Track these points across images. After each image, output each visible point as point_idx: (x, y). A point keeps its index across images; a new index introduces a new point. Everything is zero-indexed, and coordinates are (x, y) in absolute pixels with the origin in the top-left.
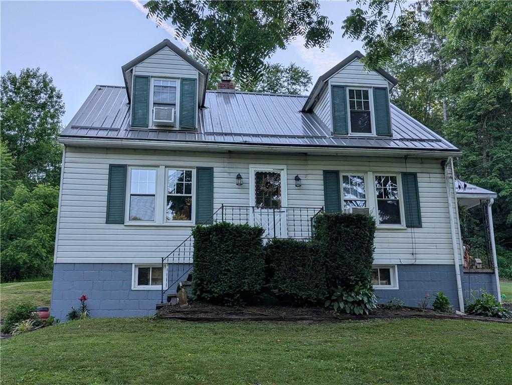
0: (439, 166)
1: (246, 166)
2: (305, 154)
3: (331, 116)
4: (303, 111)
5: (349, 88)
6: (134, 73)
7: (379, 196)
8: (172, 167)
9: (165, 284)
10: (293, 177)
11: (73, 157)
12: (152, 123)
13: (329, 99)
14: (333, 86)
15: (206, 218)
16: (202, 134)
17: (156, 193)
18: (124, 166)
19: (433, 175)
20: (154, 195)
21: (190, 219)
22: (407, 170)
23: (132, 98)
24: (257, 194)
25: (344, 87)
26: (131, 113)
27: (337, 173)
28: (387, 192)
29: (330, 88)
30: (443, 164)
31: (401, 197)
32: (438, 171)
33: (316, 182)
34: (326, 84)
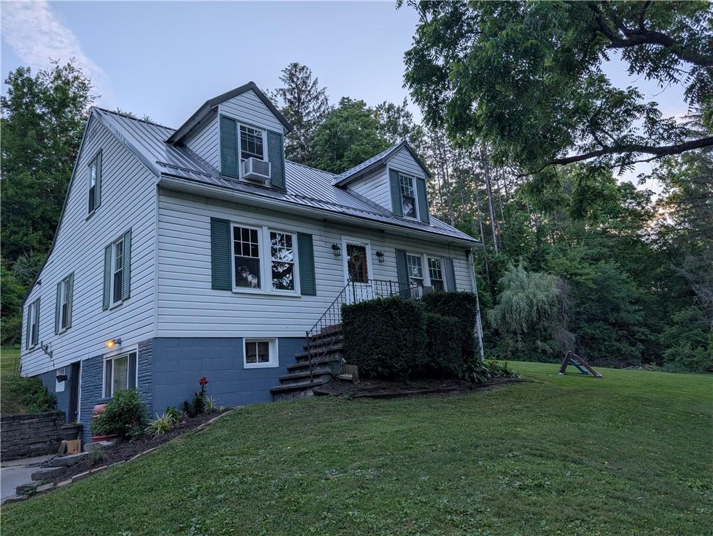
0: (464, 254)
1: (338, 236)
2: (383, 231)
3: (389, 197)
4: (336, 186)
5: (400, 174)
6: (220, 112)
7: (431, 277)
8: (276, 229)
9: (273, 361)
10: (375, 252)
11: (168, 202)
12: (242, 175)
13: (385, 181)
14: (391, 170)
15: (309, 289)
16: (295, 196)
17: (261, 257)
18: (227, 222)
19: (461, 261)
20: (259, 260)
21: (293, 289)
22: (447, 255)
23: (218, 141)
24: (349, 266)
25: (397, 172)
26: (219, 158)
27: (405, 252)
28: (436, 274)
29: (388, 171)
30: (467, 252)
31: (444, 279)
32: (464, 258)
33: (390, 259)
34: (381, 166)
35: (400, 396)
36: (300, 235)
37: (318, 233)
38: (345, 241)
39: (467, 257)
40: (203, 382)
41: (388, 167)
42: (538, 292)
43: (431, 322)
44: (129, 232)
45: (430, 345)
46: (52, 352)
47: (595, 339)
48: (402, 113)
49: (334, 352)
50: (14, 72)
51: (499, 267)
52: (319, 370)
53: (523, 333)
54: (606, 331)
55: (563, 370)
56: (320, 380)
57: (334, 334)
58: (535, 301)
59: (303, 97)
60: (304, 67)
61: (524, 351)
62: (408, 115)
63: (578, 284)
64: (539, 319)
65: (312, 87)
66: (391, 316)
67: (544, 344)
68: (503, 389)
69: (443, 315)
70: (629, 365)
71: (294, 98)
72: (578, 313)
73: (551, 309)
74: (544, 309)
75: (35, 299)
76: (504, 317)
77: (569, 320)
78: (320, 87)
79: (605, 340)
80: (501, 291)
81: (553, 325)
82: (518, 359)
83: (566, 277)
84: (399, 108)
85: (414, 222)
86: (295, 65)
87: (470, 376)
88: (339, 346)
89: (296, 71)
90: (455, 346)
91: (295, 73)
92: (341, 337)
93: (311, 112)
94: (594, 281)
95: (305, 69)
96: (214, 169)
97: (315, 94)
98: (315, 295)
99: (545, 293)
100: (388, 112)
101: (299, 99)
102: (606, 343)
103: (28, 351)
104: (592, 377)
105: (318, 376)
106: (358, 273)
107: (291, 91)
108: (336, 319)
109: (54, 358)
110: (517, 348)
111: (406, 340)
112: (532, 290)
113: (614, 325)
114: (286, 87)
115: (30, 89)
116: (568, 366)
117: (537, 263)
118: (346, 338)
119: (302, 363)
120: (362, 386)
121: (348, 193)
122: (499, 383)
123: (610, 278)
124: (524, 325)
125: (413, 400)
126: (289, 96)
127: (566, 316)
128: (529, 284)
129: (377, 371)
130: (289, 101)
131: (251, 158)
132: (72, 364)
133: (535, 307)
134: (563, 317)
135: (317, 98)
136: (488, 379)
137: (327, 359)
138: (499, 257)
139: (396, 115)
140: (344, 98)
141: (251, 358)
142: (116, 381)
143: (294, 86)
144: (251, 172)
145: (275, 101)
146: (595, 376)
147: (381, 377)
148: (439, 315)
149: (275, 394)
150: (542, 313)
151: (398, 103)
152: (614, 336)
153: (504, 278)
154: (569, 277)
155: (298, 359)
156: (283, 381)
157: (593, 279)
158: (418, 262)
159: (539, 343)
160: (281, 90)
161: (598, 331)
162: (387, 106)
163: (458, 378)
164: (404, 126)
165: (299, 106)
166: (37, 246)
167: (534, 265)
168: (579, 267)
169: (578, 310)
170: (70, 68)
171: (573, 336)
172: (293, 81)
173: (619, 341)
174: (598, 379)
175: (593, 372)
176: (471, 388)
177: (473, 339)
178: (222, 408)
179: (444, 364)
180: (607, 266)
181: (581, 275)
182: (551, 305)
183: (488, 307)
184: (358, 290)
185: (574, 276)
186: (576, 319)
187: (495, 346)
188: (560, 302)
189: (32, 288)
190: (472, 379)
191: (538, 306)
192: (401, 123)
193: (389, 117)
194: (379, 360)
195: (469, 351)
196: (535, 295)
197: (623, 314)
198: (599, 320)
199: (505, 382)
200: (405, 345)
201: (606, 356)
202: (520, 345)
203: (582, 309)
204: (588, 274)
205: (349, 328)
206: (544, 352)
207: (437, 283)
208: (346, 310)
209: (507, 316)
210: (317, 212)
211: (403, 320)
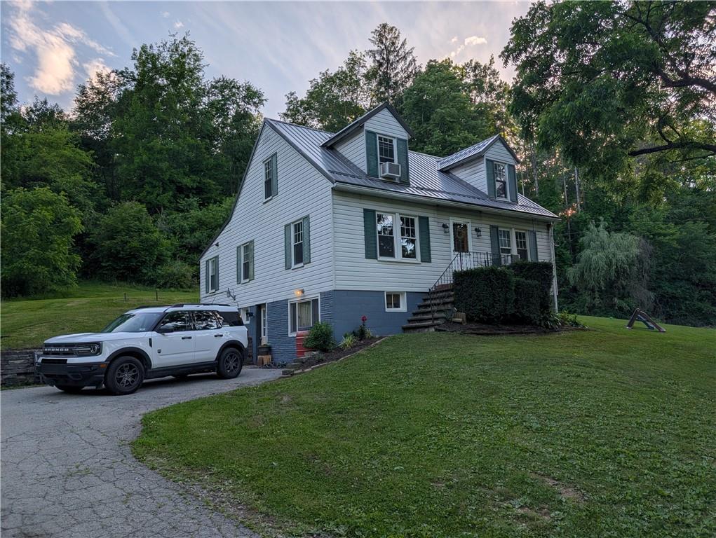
0: (546, 227)
1: (446, 217)
2: (480, 212)
3: (486, 183)
4: (441, 171)
5: (495, 163)
6: (365, 128)
7: (518, 246)
8: (404, 214)
9: (403, 308)
10: (474, 229)
11: (339, 199)
12: (380, 174)
13: (483, 169)
14: (487, 160)
15: (427, 258)
16: (416, 188)
17: (394, 235)
18: (374, 211)
19: (543, 234)
20: (393, 238)
21: (415, 257)
22: (531, 229)
23: (365, 150)
24: (454, 240)
25: (492, 161)
26: (365, 163)
27: (497, 227)
28: (521, 244)
29: (485, 161)
30: (549, 226)
31: (528, 248)
32: (546, 231)
33: (486, 233)
34: (479, 157)
35: (495, 334)
36: (420, 218)
37: (432, 215)
38: (452, 221)
39: (548, 230)
40: (364, 319)
41: (485, 157)
42: (618, 252)
43: (518, 284)
44: (307, 217)
45: (516, 301)
46: (235, 296)
47: (676, 298)
48: (489, 72)
49: (447, 303)
50: (139, 50)
51: (580, 226)
52: (436, 315)
53: (600, 291)
54: (688, 291)
55: (630, 325)
56: (439, 322)
57: (446, 291)
58: (614, 261)
59: (392, 57)
60: (394, 27)
61: (600, 307)
62: (494, 73)
63: (661, 244)
64: (618, 277)
65: (401, 47)
66: (490, 280)
67: (621, 301)
68: (570, 334)
69: (526, 279)
70: (707, 324)
71: (383, 59)
72: (660, 272)
73: (630, 269)
74: (624, 269)
75: (213, 256)
76: (582, 274)
77: (649, 279)
78: (407, 48)
79: (686, 299)
80: (582, 248)
81: (632, 284)
82: (595, 314)
83: (648, 237)
84: (485, 67)
85: (505, 202)
86: (384, 26)
87: (545, 324)
88: (451, 299)
89: (385, 32)
90: (535, 302)
91: (383, 33)
92: (452, 293)
93: (399, 71)
94: (679, 241)
95: (394, 29)
96: (362, 171)
97: (403, 54)
98: (430, 262)
99: (625, 253)
100: (474, 71)
101: (388, 60)
102: (687, 302)
103: (208, 294)
104: (657, 332)
105: (437, 319)
106: (461, 246)
107: (381, 53)
108: (448, 280)
109: (237, 300)
110: (594, 305)
111: (499, 296)
112: (613, 250)
113: (697, 285)
114: (375, 48)
115: (154, 63)
116: (636, 322)
117: (619, 222)
118: (456, 294)
119: (423, 310)
120: (469, 326)
121: (450, 177)
122: (567, 330)
123: (696, 238)
124: (602, 283)
125: (504, 337)
126: (378, 58)
127: (646, 275)
128: (609, 245)
129: (479, 317)
130: (378, 61)
131: (388, 163)
132: (257, 305)
133: (614, 267)
134: (643, 276)
135: (404, 58)
136: (559, 326)
137: (443, 308)
138: (581, 216)
139: (482, 74)
140: (431, 61)
141: (389, 305)
142: (299, 317)
143: (383, 47)
144: (387, 173)
145: (364, 61)
146: (660, 331)
147: (481, 321)
148: (523, 280)
149: (405, 329)
150: (620, 272)
151: (484, 62)
152: (696, 296)
153: (584, 238)
154: (651, 237)
155: (420, 307)
156: (410, 321)
157: (677, 240)
158: (508, 235)
159: (616, 300)
160: (371, 51)
161: (679, 291)
162: (473, 65)
163: (536, 325)
164: (491, 84)
165: (387, 67)
166: (168, 204)
167: (618, 225)
168: (663, 227)
169: (659, 269)
170: (185, 42)
171: (652, 295)
172: (382, 43)
173: (701, 300)
174: (662, 334)
175: (657, 327)
176: (545, 332)
177: (549, 297)
178: (377, 336)
179: (526, 314)
180: (695, 227)
181: (665, 235)
182: (630, 265)
183: (568, 264)
184: (464, 258)
185: (656, 237)
186: (657, 279)
187: (572, 302)
188: (641, 261)
189: (209, 248)
190: (547, 326)
191: (617, 267)
192: (487, 81)
193: (476, 76)
194: (481, 310)
195: (545, 305)
196: (614, 255)
197: (707, 275)
198: (682, 280)
199: (572, 330)
200: (499, 300)
201: (686, 315)
202: (597, 301)
203: (664, 269)
204: (673, 234)
205: (458, 287)
206: (621, 309)
207: (523, 253)
208: (457, 275)
209: (586, 274)
210: (433, 200)
211: (498, 283)
